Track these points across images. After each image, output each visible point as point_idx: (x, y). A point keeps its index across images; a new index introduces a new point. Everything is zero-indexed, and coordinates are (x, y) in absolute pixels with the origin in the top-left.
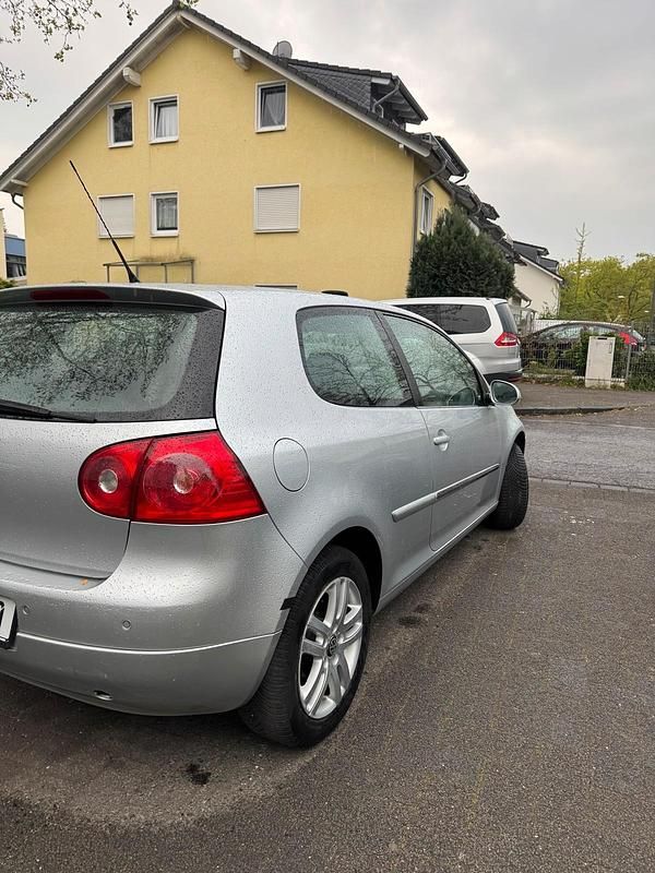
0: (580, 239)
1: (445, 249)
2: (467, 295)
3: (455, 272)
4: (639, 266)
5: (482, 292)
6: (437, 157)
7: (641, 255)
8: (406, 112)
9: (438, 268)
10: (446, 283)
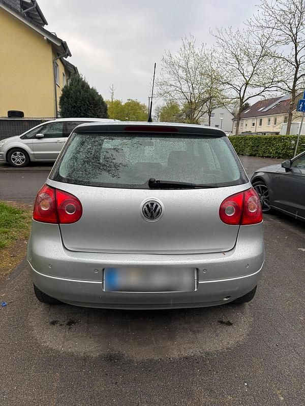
0: (112, 91)
1: (78, 94)
2: (91, 117)
3: (84, 105)
4: (128, 105)
5: (98, 116)
6: (64, 47)
7: (129, 100)
8: (38, 19)
9: (76, 102)
10: (81, 110)
